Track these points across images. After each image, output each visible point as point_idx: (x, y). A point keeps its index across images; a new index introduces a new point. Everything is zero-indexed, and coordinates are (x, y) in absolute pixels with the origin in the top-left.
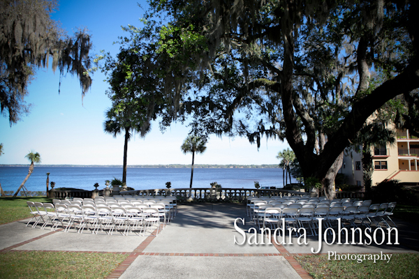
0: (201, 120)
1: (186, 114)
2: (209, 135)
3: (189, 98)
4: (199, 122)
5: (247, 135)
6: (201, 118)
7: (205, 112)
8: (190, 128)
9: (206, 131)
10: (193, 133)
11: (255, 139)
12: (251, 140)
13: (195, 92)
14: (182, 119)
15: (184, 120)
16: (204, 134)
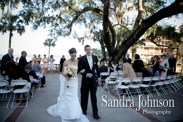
0: (54, 29)
1: (46, 24)
2: (58, 37)
3: (49, 15)
4: (53, 30)
5: (78, 39)
6: (55, 28)
7: (57, 25)
8: (49, 33)
9: (57, 35)
10: (50, 35)
11: (82, 41)
12: (80, 41)
13: (52, 11)
14: (44, 27)
15: (45, 27)
16: (56, 36)
